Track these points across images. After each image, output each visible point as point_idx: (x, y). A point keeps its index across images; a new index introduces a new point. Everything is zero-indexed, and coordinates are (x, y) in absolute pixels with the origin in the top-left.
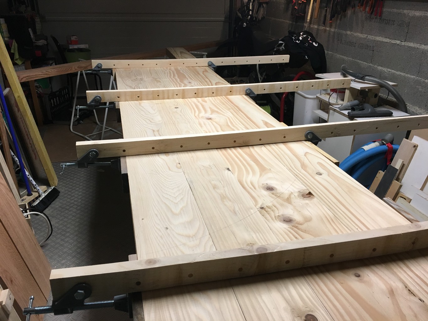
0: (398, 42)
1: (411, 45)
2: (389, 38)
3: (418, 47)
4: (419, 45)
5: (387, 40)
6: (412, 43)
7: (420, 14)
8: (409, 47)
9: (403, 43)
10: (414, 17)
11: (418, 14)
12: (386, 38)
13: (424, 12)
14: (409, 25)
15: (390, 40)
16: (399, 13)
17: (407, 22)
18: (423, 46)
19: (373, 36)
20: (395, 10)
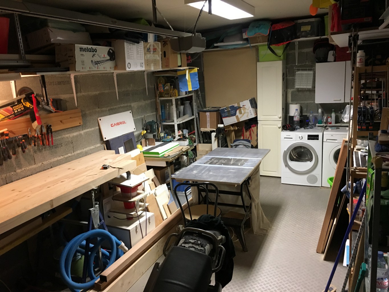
0: (70, 155)
1: (79, 152)
2: (62, 156)
3: (83, 151)
4: (82, 150)
5: (62, 157)
6: (78, 151)
7: (77, 134)
8: (77, 154)
9: (73, 154)
10: (73, 137)
11: (75, 134)
12: (60, 156)
13: (78, 132)
14: (72, 143)
15: (64, 156)
16: (62, 138)
17: (70, 141)
18: (85, 149)
19: (48, 161)
20: (60, 137)
